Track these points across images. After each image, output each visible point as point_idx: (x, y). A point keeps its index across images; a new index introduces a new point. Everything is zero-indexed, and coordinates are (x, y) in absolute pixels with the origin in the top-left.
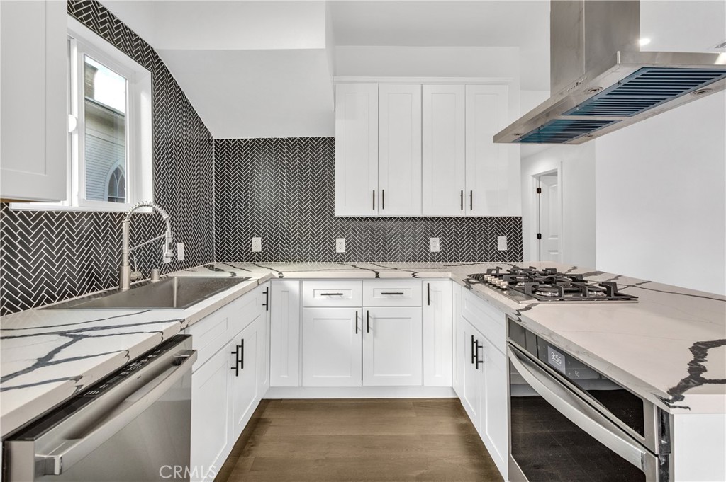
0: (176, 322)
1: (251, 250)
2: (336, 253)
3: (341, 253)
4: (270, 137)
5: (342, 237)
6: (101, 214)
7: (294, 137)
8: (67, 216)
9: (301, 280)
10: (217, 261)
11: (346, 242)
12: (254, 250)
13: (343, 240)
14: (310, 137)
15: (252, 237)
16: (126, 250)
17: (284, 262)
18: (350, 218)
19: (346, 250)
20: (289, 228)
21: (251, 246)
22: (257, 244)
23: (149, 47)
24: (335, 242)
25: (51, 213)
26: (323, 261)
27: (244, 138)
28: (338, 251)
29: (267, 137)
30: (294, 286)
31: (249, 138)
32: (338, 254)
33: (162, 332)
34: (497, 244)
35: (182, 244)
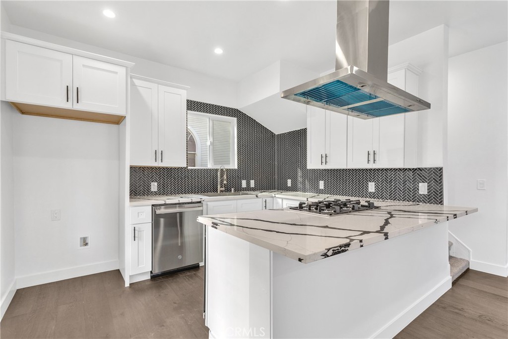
0: (200, 199)
1: (287, 185)
5: (322, 180)
9: (282, 199)
10: (277, 190)
13: (323, 182)
15: (288, 179)
16: (219, 181)
19: (324, 188)
20: (300, 175)
21: (287, 183)
22: (289, 183)
23: (235, 109)
28: (320, 188)
32: (321, 190)
34: (418, 189)
35: (253, 181)
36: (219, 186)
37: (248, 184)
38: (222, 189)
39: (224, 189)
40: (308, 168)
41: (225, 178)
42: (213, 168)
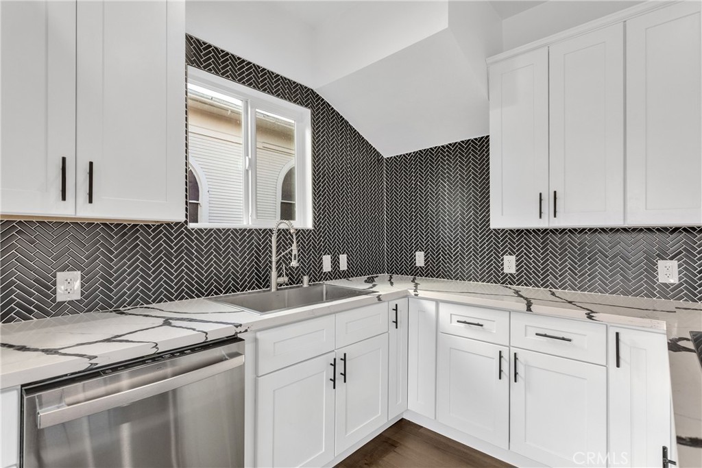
0: (231, 325)
1: (415, 264)
2: (503, 273)
3: (511, 274)
4: (432, 147)
5: (511, 254)
6: (261, 230)
7: (454, 142)
8: (232, 232)
9: (437, 302)
10: (388, 273)
11: (517, 261)
12: (418, 265)
13: (513, 258)
14: (472, 138)
15: (416, 251)
16: (274, 259)
17: (446, 280)
18: (523, 231)
19: (517, 271)
20: (450, 243)
21: (415, 260)
22: (420, 259)
23: (309, 89)
24: (502, 260)
25: (219, 230)
26: (488, 282)
27: (409, 152)
28: (506, 271)
29: (428, 148)
30: (430, 307)
31: (413, 151)
32: (507, 275)
33: (207, 334)
35: (345, 256)
36: (274, 274)
37: (335, 262)
38: (281, 280)
39: (285, 279)
40: (492, 226)
41: (295, 252)
42: (258, 227)
